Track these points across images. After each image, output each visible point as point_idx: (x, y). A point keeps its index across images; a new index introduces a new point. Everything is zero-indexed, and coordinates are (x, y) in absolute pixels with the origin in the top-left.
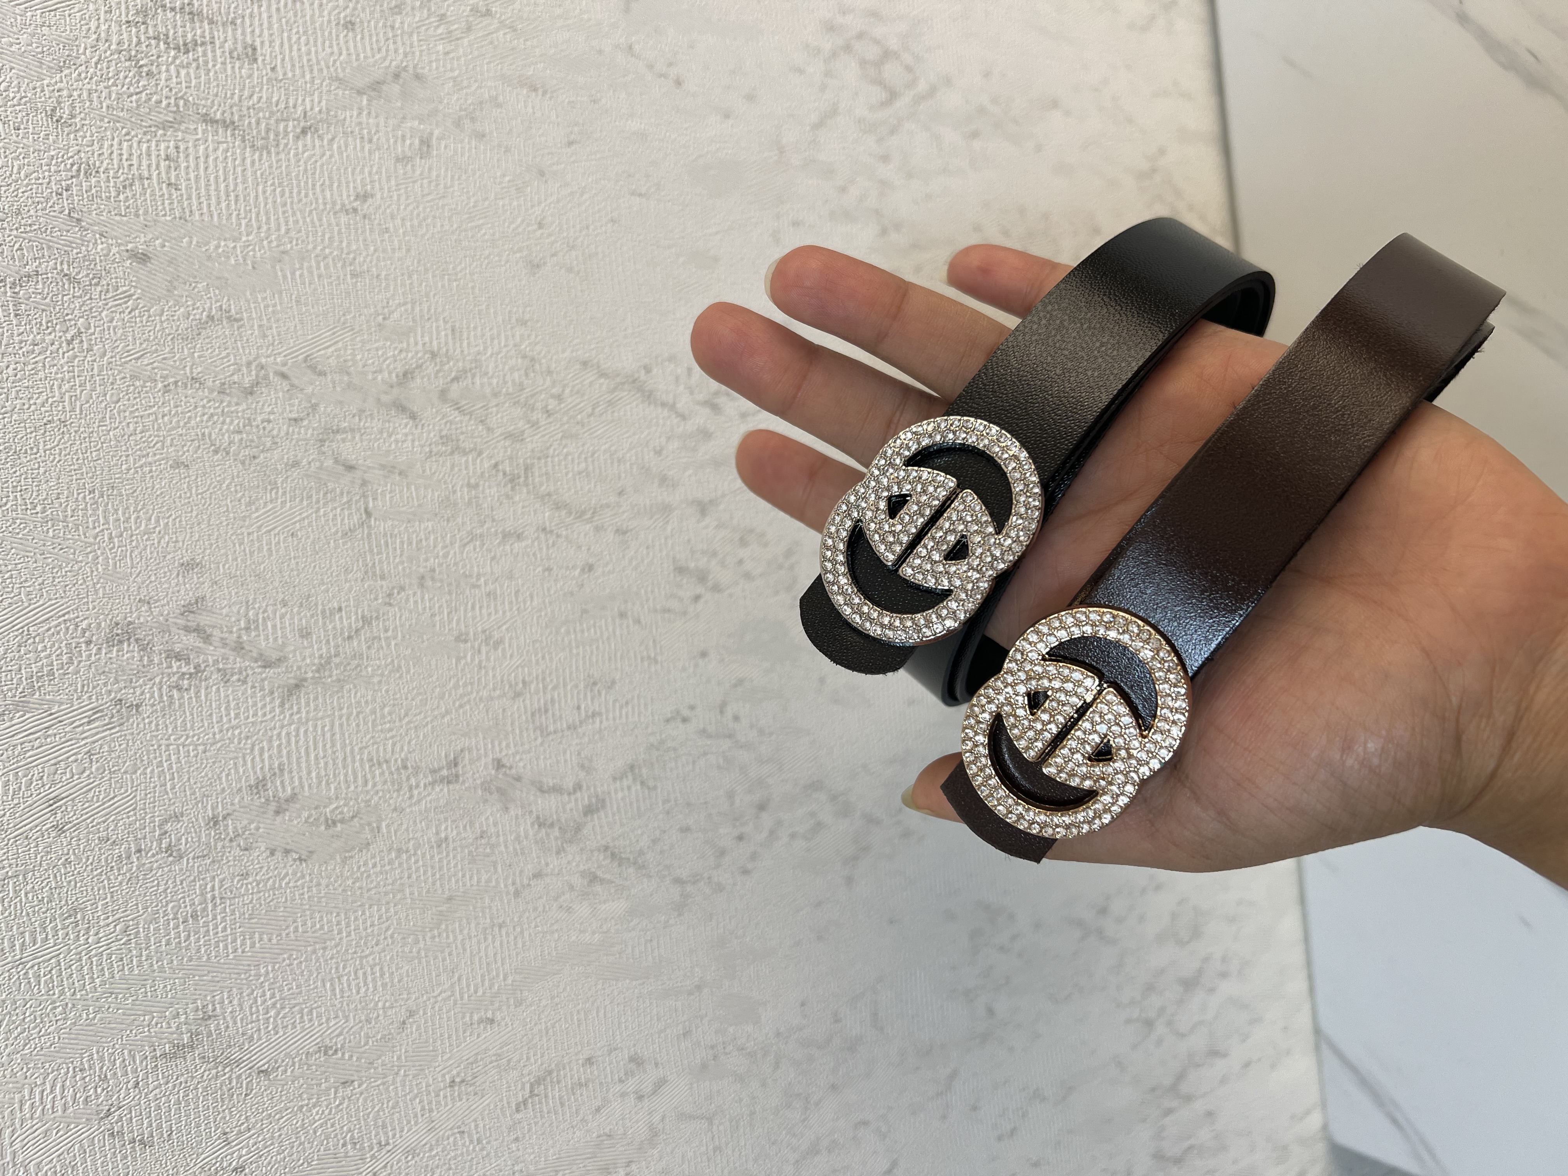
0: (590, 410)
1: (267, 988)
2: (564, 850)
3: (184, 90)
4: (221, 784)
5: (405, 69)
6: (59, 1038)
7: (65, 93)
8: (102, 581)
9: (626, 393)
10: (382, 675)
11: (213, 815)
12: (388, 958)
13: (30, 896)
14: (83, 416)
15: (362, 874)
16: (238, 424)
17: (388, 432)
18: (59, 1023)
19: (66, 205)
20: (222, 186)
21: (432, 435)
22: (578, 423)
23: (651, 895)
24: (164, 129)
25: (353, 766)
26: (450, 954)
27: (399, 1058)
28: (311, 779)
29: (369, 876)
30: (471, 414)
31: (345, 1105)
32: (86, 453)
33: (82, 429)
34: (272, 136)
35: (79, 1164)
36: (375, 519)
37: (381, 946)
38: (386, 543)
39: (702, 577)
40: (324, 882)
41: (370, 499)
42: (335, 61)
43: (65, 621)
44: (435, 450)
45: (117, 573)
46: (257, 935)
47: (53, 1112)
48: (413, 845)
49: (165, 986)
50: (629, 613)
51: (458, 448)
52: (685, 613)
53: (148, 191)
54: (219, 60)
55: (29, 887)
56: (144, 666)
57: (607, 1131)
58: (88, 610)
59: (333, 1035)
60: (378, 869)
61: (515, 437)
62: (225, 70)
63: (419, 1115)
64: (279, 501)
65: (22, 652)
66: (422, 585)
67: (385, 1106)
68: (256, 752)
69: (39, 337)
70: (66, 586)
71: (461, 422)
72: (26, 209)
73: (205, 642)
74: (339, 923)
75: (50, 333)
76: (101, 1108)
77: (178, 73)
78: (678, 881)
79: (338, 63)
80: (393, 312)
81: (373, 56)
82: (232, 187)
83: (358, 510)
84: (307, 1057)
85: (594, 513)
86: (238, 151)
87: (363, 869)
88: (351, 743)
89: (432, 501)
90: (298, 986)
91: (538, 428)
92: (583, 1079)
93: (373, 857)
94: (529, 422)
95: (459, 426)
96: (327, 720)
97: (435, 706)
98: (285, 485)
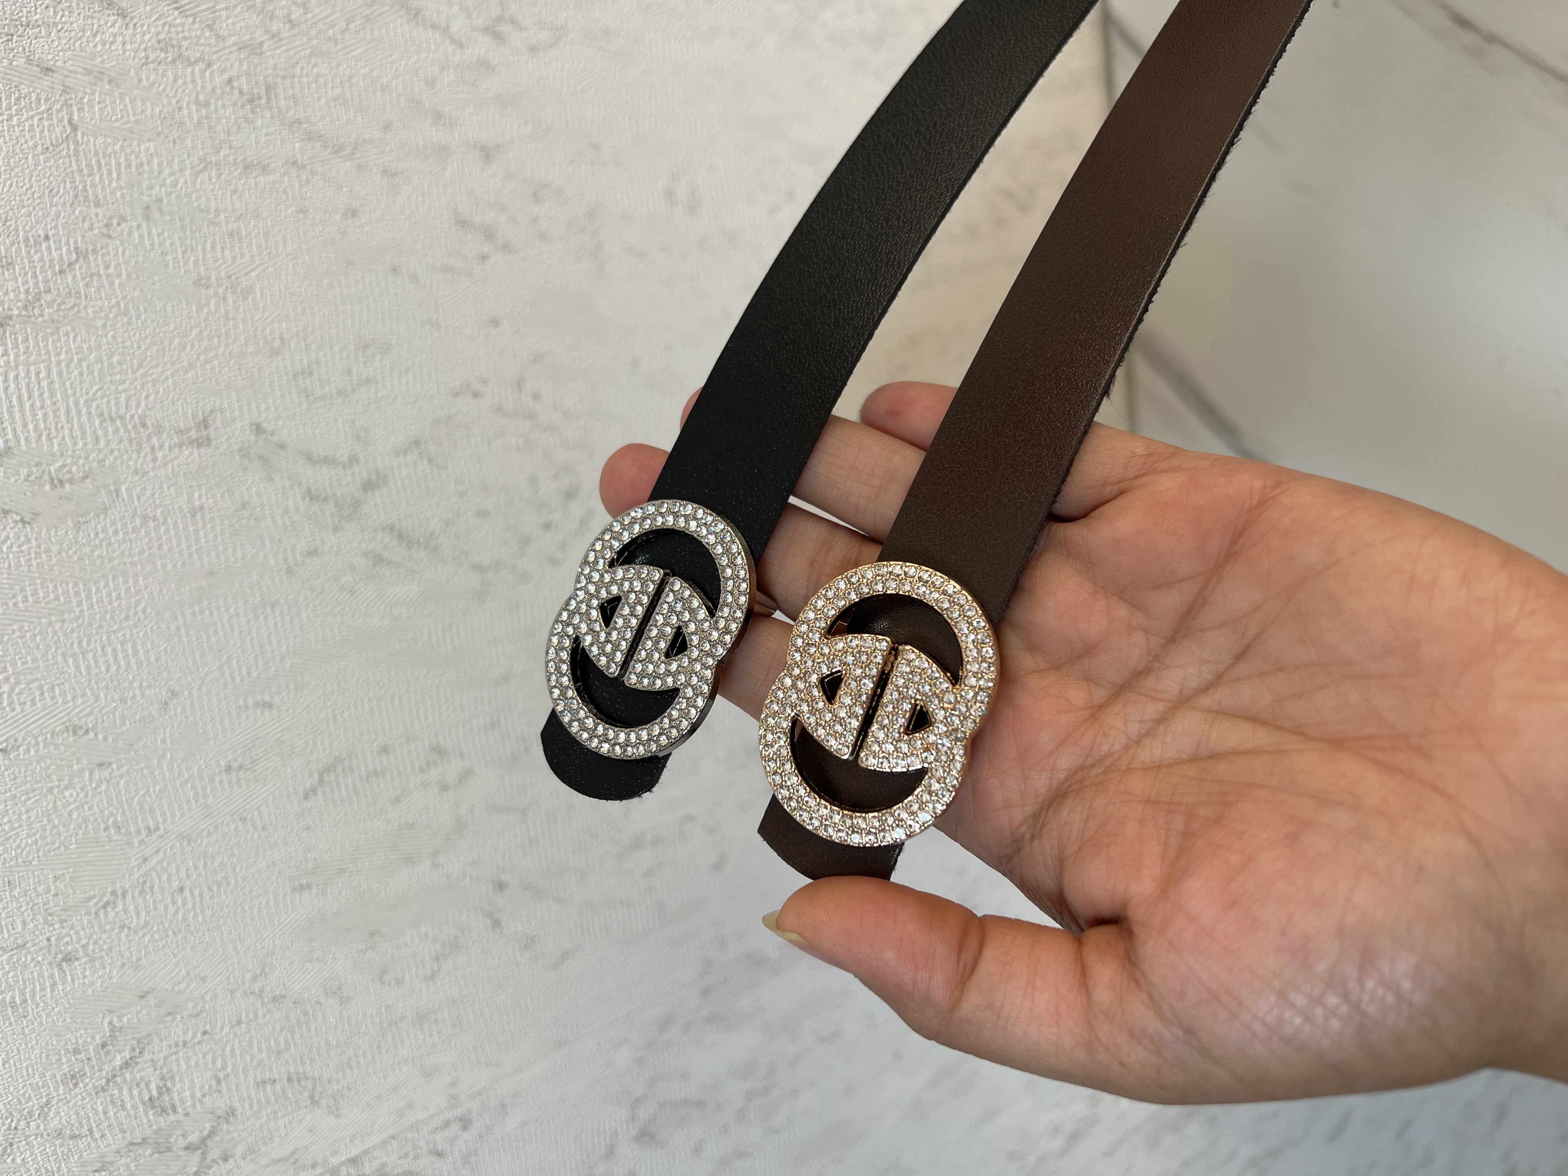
0: (343, 25)
2: (342, 527)
9: (387, 8)
10: (106, 317)
12: (141, 634)
15: (101, 542)
17: (92, 30)
21: (147, 37)
22: (330, 39)
23: (447, 581)
25: (79, 421)
26: (216, 632)
27: (164, 741)
28: (28, 431)
29: (109, 544)
30: (195, 16)
31: (102, 787)
36: (83, 134)
37: (131, 623)
38: (98, 161)
39: (489, 234)
40: (55, 548)
41: (75, 109)
44: (152, 56)
48: (162, 512)
50: (404, 269)
51: (181, 56)
52: (470, 274)
57: (410, 821)
59: (81, 715)
61: (253, 49)
63: (192, 798)
66: (147, 217)
67: (151, 790)
71: (183, 25)
74: (77, 594)
83: (61, 121)
84: (52, 737)
85: (355, 149)
87: (101, 536)
88: (74, 394)
89: (152, 117)
90: (35, 660)
91: (280, 40)
92: (379, 769)
93: (114, 523)
94: (267, 32)
95: (180, 29)
96: (42, 366)
97: (175, 358)
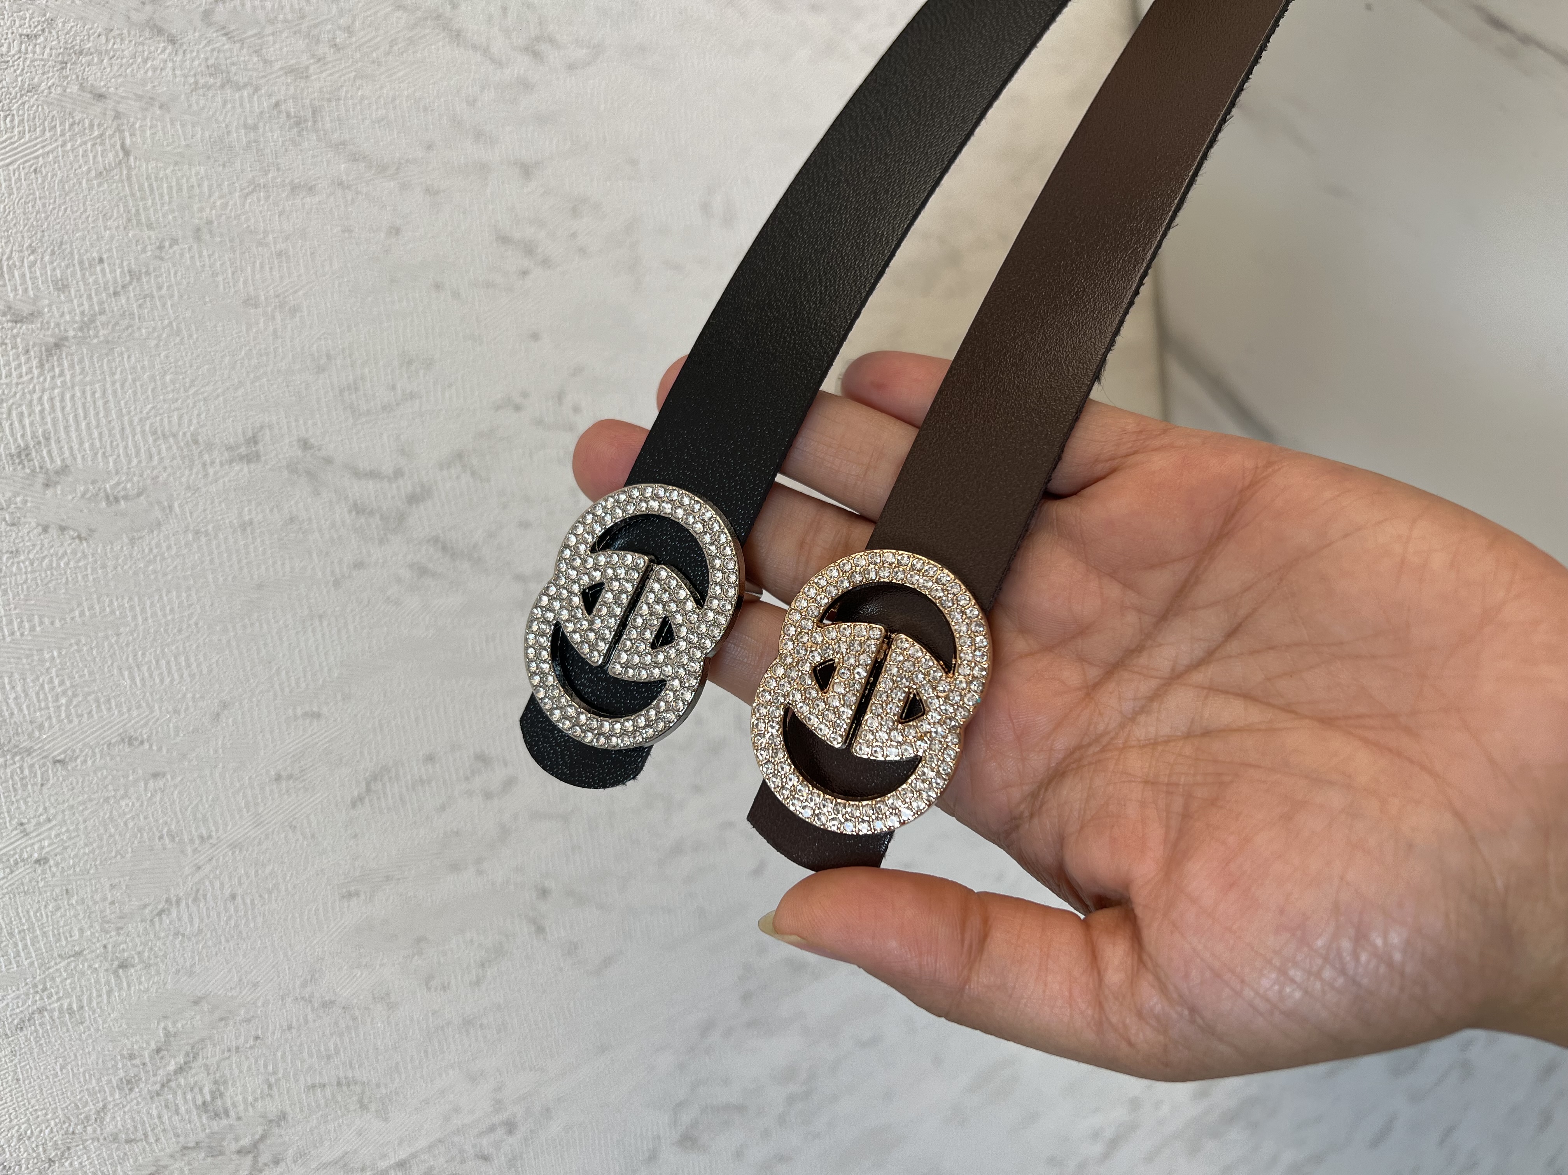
0: (386, 48)
1: (54, 674)
2: (388, 540)
9: (428, 31)
10: (159, 337)
12: (194, 647)
17: (143, 57)
21: (196, 63)
22: (373, 62)
23: (491, 591)
25: (133, 439)
26: (265, 645)
27: (216, 751)
28: (84, 450)
29: (163, 559)
30: (242, 41)
31: (158, 798)
36: (136, 158)
37: (184, 636)
38: (150, 186)
39: (529, 249)
40: (110, 564)
41: (127, 134)
44: (201, 82)
46: (36, 618)
48: (214, 527)
50: (447, 285)
51: (229, 81)
52: (510, 289)
57: (454, 828)
59: (136, 726)
60: (174, 552)
61: (298, 73)
63: (244, 807)
64: (16, 130)
66: (198, 238)
67: (204, 800)
68: (14, 417)
71: (231, 50)
74: (132, 608)
83: (113, 146)
84: (109, 748)
85: (398, 169)
87: (155, 551)
88: (129, 412)
89: (202, 140)
90: (91, 673)
91: (326, 64)
92: (424, 777)
93: (167, 538)
94: (313, 56)
95: (228, 54)
96: (97, 386)
97: (226, 376)
98: (21, 112)
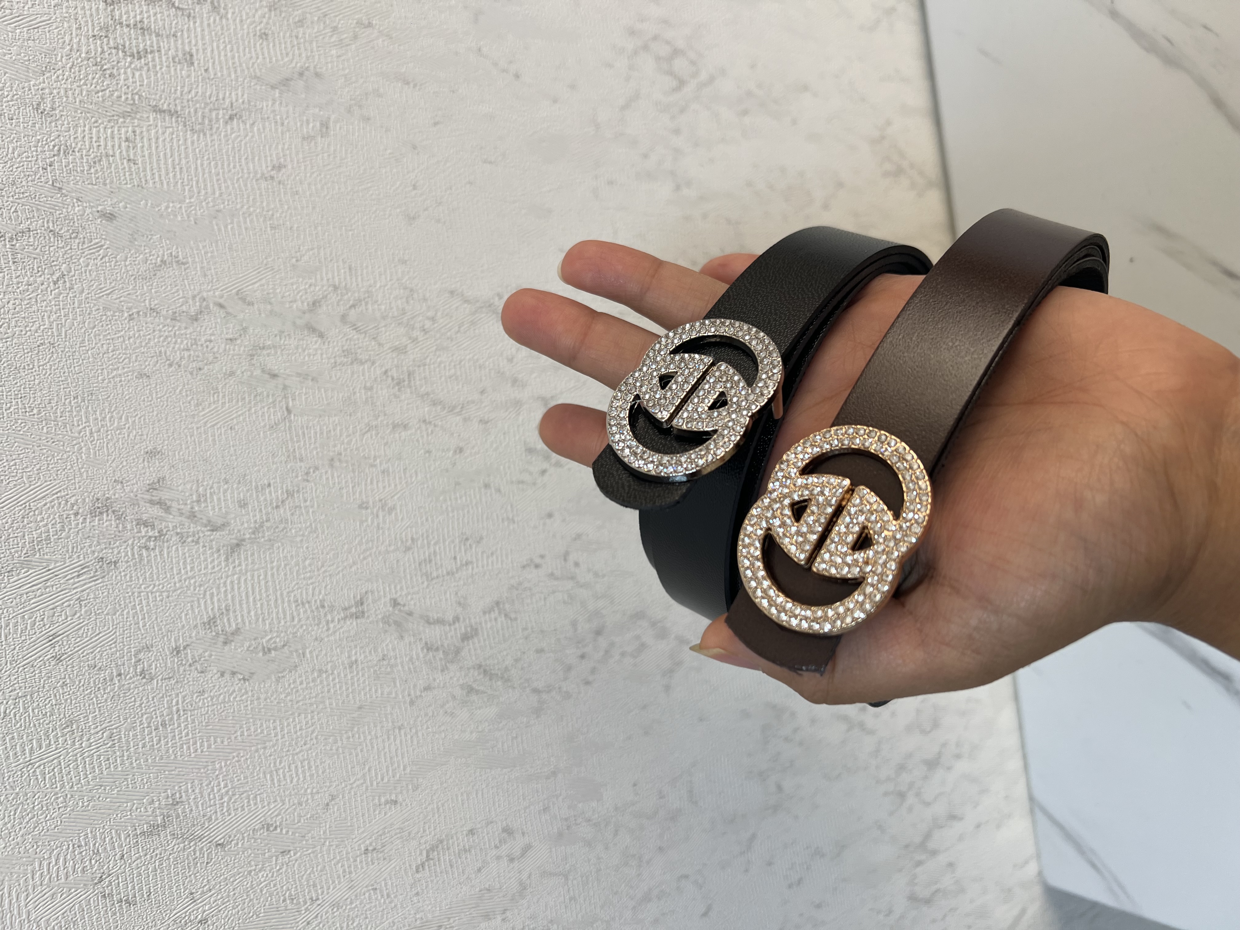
0: (457, 328)
1: (221, 779)
2: (447, 668)
3: (138, 88)
4: (181, 622)
5: (307, 69)
6: (61, 822)
7: (47, 91)
8: (85, 466)
9: (484, 315)
10: (303, 535)
11: (176, 646)
12: (314, 754)
13: (36, 711)
14: (68, 339)
15: (292, 690)
16: (187, 344)
17: (302, 348)
18: (61, 810)
19: (50, 177)
20: (170, 160)
21: (336, 349)
22: (448, 338)
23: (515, 702)
24: (124, 117)
25: (283, 607)
26: (362, 751)
27: (325, 832)
28: (251, 616)
29: (297, 691)
30: (365, 333)
31: (284, 870)
32: (71, 367)
33: (67, 350)
34: (207, 122)
35: (79, 920)
36: (295, 415)
37: (308, 746)
38: (304, 433)
40: (263, 696)
41: (290, 399)
42: (253, 64)
43: (58, 497)
44: (339, 361)
45: (97, 460)
46: (212, 738)
47: (58, 880)
48: (331, 667)
49: (142, 780)
50: (492, 485)
51: (356, 359)
52: (534, 484)
53: (113, 166)
54: (165, 64)
55: (35, 705)
56: (119, 532)
57: (487, 886)
58: (75, 489)
59: (272, 816)
60: (304, 685)
61: (400, 350)
62: (169, 72)
63: (342, 876)
64: (220, 402)
65: (25, 522)
66: (332, 466)
67: (315, 869)
68: (208, 597)
69: (32, 279)
70: (58, 471)
71: (358, 339)
72: (19, 180)
73: (166, 512)
74: (275, 728)
75: (41, 276)
76: (95, 875)
77: (134, 74)
78: (536, 691)
79: (256, 65)
80: (304, 255)
81: (283, 59)
82: (177, 162)
83: (281, 408)
84: (253, 833)
85: (462, 408)
86: (181, 134)
87: (292, 686)
88: (281, 588)
89: (337, 400)
90: (245, 778)
91: (418, 343)
92: (467, 846)
93: (300, 676)
94: (410, 338)
95: (357, 342)
96: (262, 571)
97: (344, 559)
98: (224, 390)
